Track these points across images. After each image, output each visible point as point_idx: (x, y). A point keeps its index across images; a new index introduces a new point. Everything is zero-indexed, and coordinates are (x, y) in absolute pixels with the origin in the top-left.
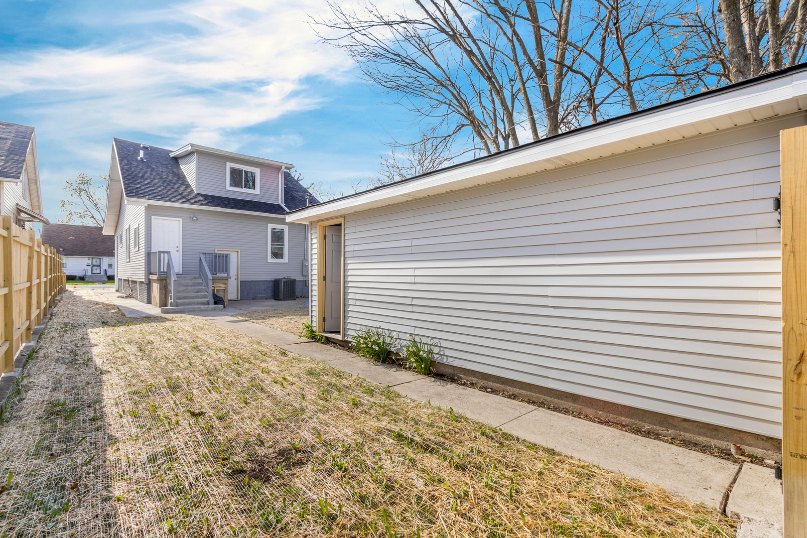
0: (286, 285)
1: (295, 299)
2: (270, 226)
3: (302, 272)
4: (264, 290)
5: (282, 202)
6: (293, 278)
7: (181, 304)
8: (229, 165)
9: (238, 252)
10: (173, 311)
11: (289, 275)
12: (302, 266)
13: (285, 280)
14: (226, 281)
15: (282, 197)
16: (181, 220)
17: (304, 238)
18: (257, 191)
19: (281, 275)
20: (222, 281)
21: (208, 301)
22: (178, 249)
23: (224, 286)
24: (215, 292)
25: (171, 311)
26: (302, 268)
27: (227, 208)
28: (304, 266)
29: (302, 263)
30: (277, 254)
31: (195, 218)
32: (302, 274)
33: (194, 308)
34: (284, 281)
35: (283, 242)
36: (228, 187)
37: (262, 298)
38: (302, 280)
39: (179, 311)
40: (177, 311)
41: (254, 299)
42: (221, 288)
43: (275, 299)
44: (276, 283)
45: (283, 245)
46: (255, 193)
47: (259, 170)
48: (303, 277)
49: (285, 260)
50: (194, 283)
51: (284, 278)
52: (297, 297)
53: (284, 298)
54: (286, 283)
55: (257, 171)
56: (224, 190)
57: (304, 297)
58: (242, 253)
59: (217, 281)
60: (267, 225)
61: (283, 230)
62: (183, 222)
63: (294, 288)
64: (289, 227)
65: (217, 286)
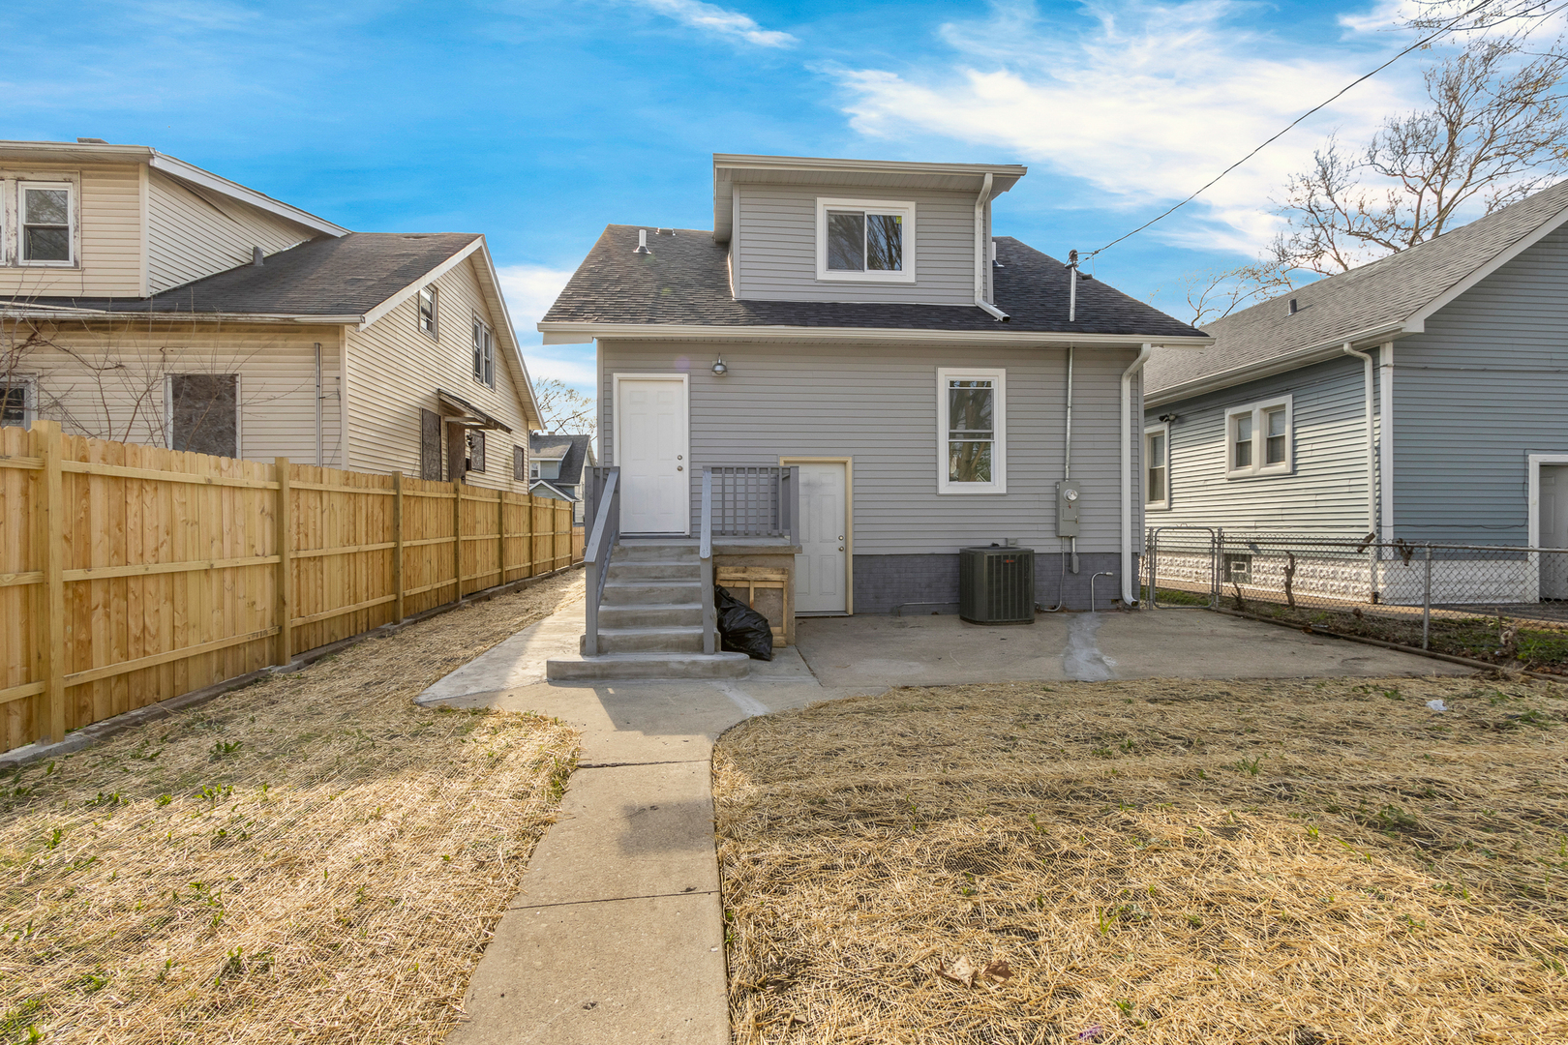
0: (998, 572)
1: (1031, 622)
2: (946, 376)
3: (1056, 524)
4: (929, 586)
5: (985, 298)
6: (1024, 544)
7: (618, 646)
8: (825, 205)
9: (845, 463)
10: (577, 672)
11: (1009, 536)
12: (1057, 502)
13: (994, 553)
14: (789, 560)
15: (985, 283)
16: (685, 377)
17: (1061, 408)
18: (907, 273)
19: (980, 538)
20: (776, 561)
21: (701, 637)
22: (680, 463)
23: (777, 577)
24: (752, 598)
25: (571, 672)
26: (1057, 509)
27: (806, 326)
28: (1062, 505)
29: (1057, 493)
30: (972, 464)
31: (719, 368)
32: (1057, 531)
33: (647, 665)
34: (990, 558)
35: (990, 426)
36: (823, 273)
37: (922, 611)
38: (1057, 550)
39: (598, 672)
40: (589, 672)
41: (897, 612)
42: (769, 585)
43: (963, 619)
44: (966, 561)
45: (990, 435)
46: (902, 281)
47: (911, 206)
48: (1058, 542)
49: (998, 484)
50: (679, 569)
51: (994, 545)
52: (1039, 610)
53: (990, 616)
54: (999, 563)
55: (906, 212)
56: (812, 283)
57: (1063, 610)
58: (857, 467)
59: (758, 561)
60: (935, 373)
61: (989, 384)
62: (690, 384)
63: (1027, 581)
64: (1007, 374)
65: (757, 576)
